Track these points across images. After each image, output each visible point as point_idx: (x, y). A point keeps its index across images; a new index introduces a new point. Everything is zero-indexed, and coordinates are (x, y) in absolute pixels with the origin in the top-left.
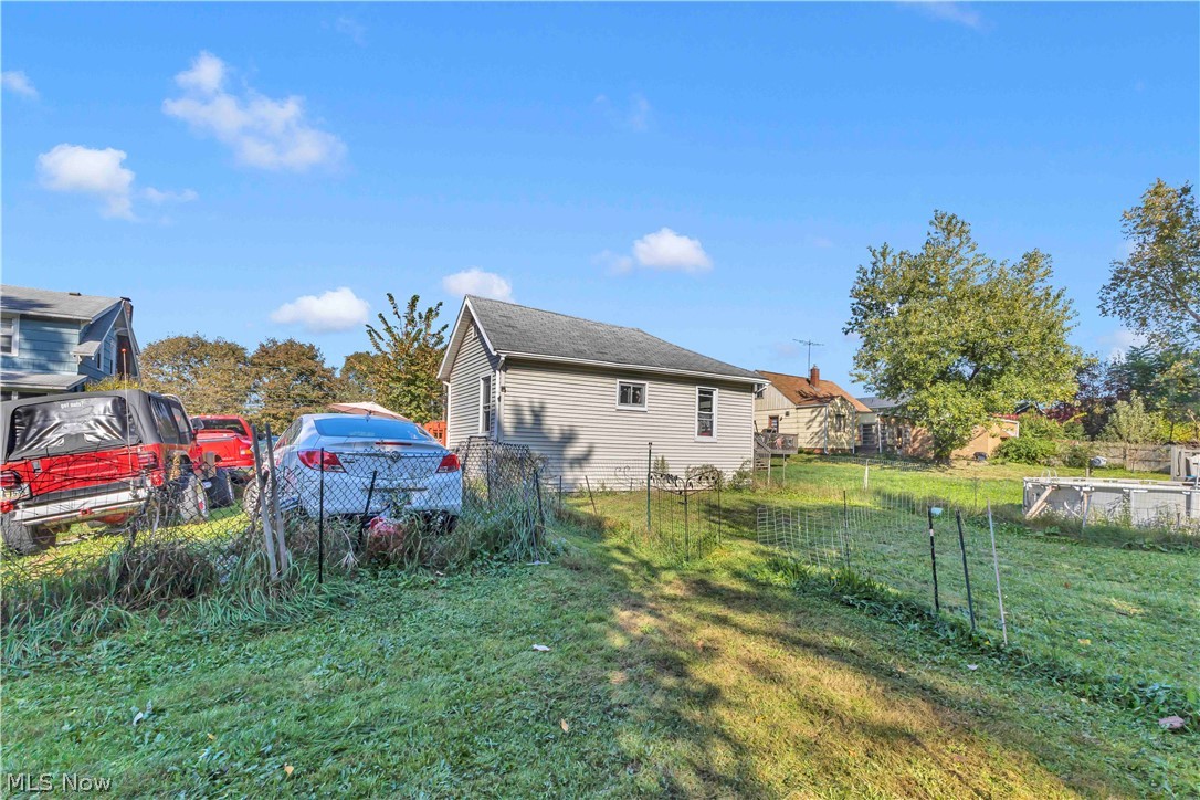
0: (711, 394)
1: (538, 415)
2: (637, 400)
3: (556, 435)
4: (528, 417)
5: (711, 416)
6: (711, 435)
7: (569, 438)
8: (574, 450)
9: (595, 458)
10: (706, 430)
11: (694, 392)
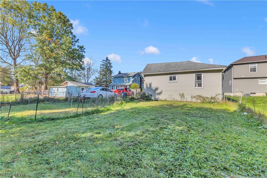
0: (201, 75)
1: (150, 85)
2: (175, 79)
3: (154, 89)
4: (149, 85)
5: (201, 81)
6: (201, 87)
7: (157, 89)
8: (158, 92)
9: (163, 93)
10: (200, 85)
11: (194, 75)
